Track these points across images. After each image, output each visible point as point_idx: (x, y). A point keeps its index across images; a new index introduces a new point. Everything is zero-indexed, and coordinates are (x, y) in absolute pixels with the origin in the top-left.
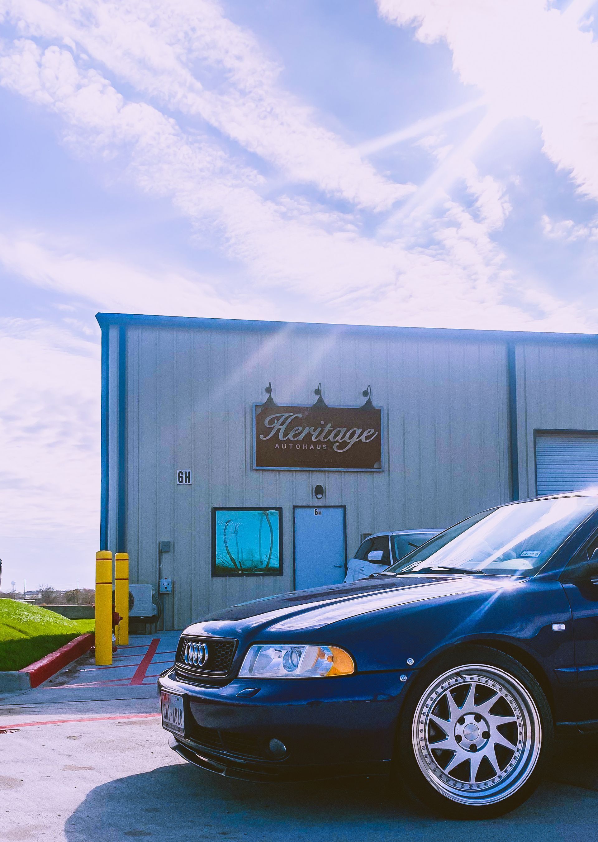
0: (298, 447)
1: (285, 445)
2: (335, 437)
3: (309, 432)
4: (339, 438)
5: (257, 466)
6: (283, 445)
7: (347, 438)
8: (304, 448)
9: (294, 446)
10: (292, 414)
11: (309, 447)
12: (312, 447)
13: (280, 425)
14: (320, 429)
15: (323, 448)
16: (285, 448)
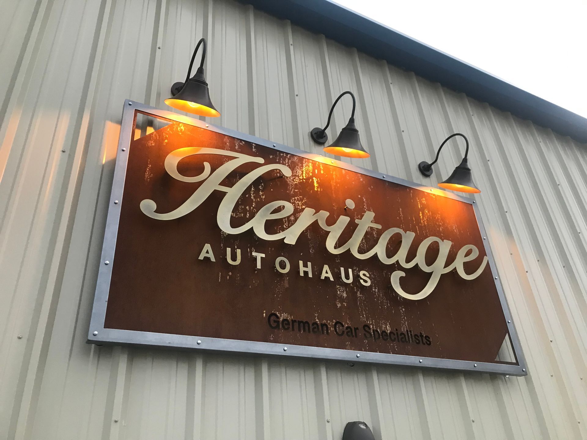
0: (283, 266)
1: (239, 251)
2: (392, 250)
3: (316, 222)
4: (401, 256)
5: (109, 324)
6: (229, 250)
7: (420, 259)
8: (302, 274)
9: (268, 263)
10: (261, 160)
11: (318, 271)
12: (326, 273)
13: (222, 184)
14: (344, 220)
15: (362, 281)
16: (238, 262)
